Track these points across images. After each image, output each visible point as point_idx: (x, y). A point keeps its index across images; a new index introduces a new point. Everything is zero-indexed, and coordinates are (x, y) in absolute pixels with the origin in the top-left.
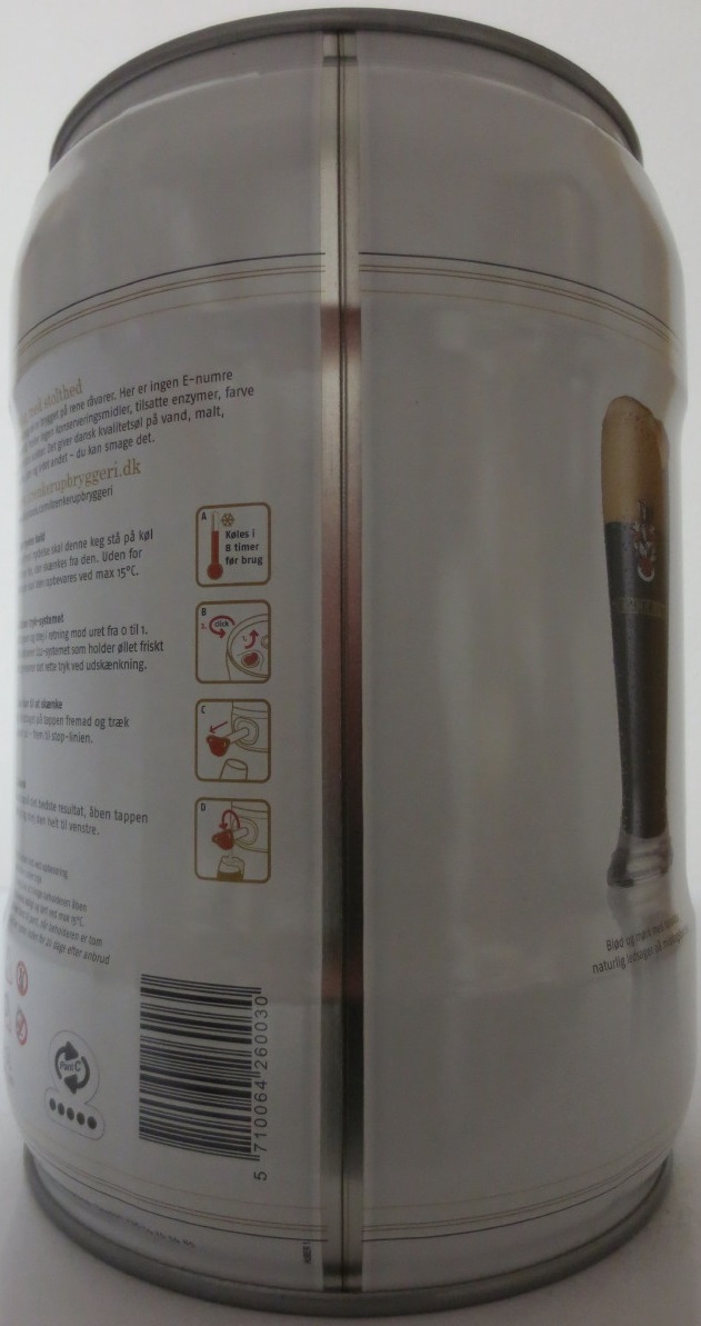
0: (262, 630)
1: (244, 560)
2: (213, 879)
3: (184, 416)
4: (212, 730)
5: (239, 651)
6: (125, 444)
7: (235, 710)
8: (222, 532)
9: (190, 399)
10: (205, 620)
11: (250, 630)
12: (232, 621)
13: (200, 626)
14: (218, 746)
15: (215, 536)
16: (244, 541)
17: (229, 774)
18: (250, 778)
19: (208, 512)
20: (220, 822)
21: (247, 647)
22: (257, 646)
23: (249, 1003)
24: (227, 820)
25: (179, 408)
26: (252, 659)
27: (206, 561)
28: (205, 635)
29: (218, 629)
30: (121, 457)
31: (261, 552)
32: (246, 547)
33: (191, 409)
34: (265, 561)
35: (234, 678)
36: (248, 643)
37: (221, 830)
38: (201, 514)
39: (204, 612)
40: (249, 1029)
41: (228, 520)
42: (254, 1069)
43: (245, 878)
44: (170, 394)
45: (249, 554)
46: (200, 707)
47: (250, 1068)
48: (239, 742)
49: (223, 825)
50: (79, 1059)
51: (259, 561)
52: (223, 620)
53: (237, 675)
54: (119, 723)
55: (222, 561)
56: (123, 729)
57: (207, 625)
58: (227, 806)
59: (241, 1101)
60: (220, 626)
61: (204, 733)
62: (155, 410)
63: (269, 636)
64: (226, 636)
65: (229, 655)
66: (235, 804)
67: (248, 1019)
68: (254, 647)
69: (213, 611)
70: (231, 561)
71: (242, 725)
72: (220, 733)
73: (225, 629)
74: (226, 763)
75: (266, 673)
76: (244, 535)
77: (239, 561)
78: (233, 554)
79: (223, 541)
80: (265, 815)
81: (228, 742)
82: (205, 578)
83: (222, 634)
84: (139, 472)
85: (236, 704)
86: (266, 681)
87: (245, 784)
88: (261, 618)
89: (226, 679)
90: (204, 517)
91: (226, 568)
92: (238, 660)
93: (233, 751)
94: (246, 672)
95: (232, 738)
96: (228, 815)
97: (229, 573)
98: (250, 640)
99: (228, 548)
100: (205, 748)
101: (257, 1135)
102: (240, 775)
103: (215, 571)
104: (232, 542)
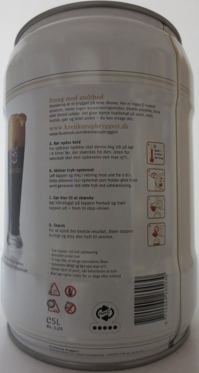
0: (163, 177)
1: (159, 158)
2: (152, 246)
3: (142, 115)
4: (152, 204)
5: (158, 183)
6: (123, 119)
7: (158, 199)
8: (154, 149)
9: (144, 110)
10: (149, 174)
11: (160, 177)
12: (156, 174)
13: (148, 175)
14: (153, 209)
15: (152, 150)
16: (159, 153)
17: (157, 216)
18: (161, 217)
19: (150, 144)
20: (154, 230)
21: (160, 182)
22: (162, 182)
23: (164, 277)
24: (156, 229)
25: (141, 112)
26: (161, 185)
27: (149, 157)
28: (150, 178)
29: (153, 176)
30: (121, 123)
31: (162, 156)
32: (159, 154)
33: (145, 114)
34: (163, 159)
35: (157, 190)
36: (160, 180)
37: (154, 232)
38: (148, 143)
39: (149, 171)
40: (164, 284)
41: (155, 146)
42: (165, 295)
43: (160, 244)
44: (138, 107)
45: (160, 156)
46: (148, 198)
47: (164, 295)
48: (158, 207)
49: (155, 231)
50: (109, 309)
51: (162, 159)
52: (154, 174)
53: (158, 189)
54: (122, 203)
55: (154, 158)
56: (123, 205)
57: (150, 175)
58: (156, 225)
59: (161, 305)
60: (154, 175)
61: (150, 205)
62: (133, 111)
63: (164, 179)
64: (155, 178)
65: (156, 183)
66: (158, 224)
67: (163, 282)
68: (161, 182)
69: (152, 171)
70: (156, 158)
71: (159, 203)
72: (154, 205)
73: (155, 176)
74: (155, 213)
75: (164, 189)
76: (159, 151)
77: (158, 158)
78: (156, 156)
79: (154, 152)
80: (164, 227)
81: (156, 207)
82: (149, 162)
83: (154, 178)
84: (128, 128)
85: (158, 197)
86: (164, 191)
87: (160, 219)
88: (162, 174)
89: (155, 190)
90: (149, 145)
91: (155, 160)
92: (158, 185)
93: (157, 210)
94: (160, 188)
95: (157, 206)
96: (156, 227)
97: (156, 161)
98: (160, 179)
99: (155, 154)
100: (150, 209)
101: (165, 312)
102: (159, 216)
103: (152, 160)
104: (156, 153)
